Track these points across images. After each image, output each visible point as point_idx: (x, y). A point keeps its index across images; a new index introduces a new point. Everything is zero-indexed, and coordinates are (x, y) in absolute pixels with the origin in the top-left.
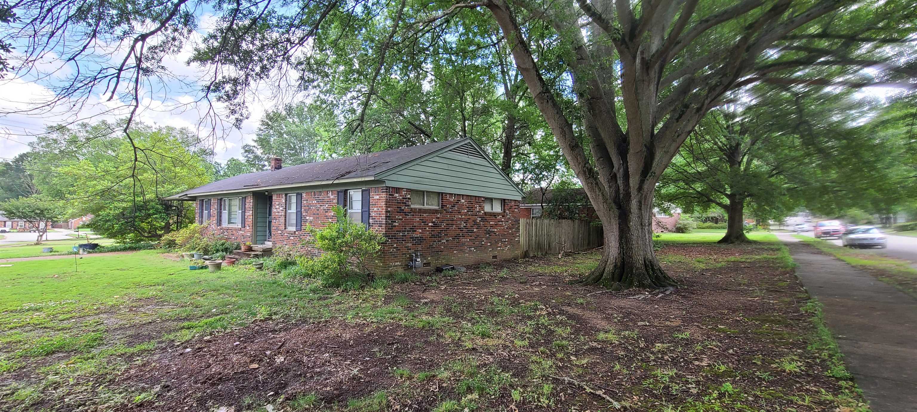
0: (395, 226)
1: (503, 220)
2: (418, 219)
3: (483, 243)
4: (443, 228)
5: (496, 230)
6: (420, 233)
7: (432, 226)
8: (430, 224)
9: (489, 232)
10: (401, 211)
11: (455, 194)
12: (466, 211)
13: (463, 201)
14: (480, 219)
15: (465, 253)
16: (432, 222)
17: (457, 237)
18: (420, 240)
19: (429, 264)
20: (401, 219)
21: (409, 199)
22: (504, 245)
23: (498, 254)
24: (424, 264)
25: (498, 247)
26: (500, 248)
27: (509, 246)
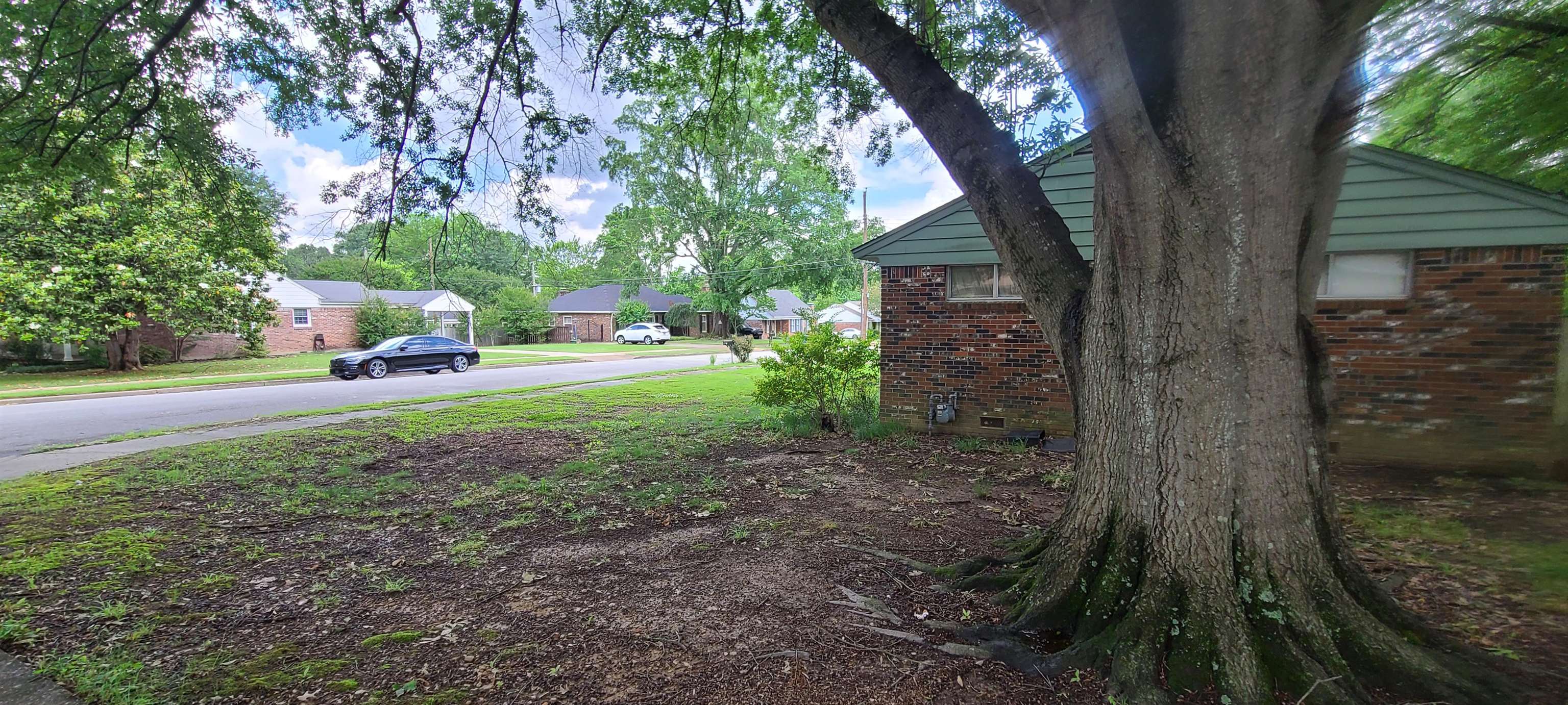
0: (903, 339)
1: (1391, 324)
2: (965, 326)
6: (970, 354)
7: (1007, 340)
8: (1003, 336)
10: (918, 310)
16: (1009, 332)
18: (971, 369)
19: (998, 422)
20: (919, 326)
21: (938, 285)
22: (1394, 413)
23: (1346, 438)
24: (983, 419)
25: (1349, 416)
26: (1362, 422)
27: (1438, 421)
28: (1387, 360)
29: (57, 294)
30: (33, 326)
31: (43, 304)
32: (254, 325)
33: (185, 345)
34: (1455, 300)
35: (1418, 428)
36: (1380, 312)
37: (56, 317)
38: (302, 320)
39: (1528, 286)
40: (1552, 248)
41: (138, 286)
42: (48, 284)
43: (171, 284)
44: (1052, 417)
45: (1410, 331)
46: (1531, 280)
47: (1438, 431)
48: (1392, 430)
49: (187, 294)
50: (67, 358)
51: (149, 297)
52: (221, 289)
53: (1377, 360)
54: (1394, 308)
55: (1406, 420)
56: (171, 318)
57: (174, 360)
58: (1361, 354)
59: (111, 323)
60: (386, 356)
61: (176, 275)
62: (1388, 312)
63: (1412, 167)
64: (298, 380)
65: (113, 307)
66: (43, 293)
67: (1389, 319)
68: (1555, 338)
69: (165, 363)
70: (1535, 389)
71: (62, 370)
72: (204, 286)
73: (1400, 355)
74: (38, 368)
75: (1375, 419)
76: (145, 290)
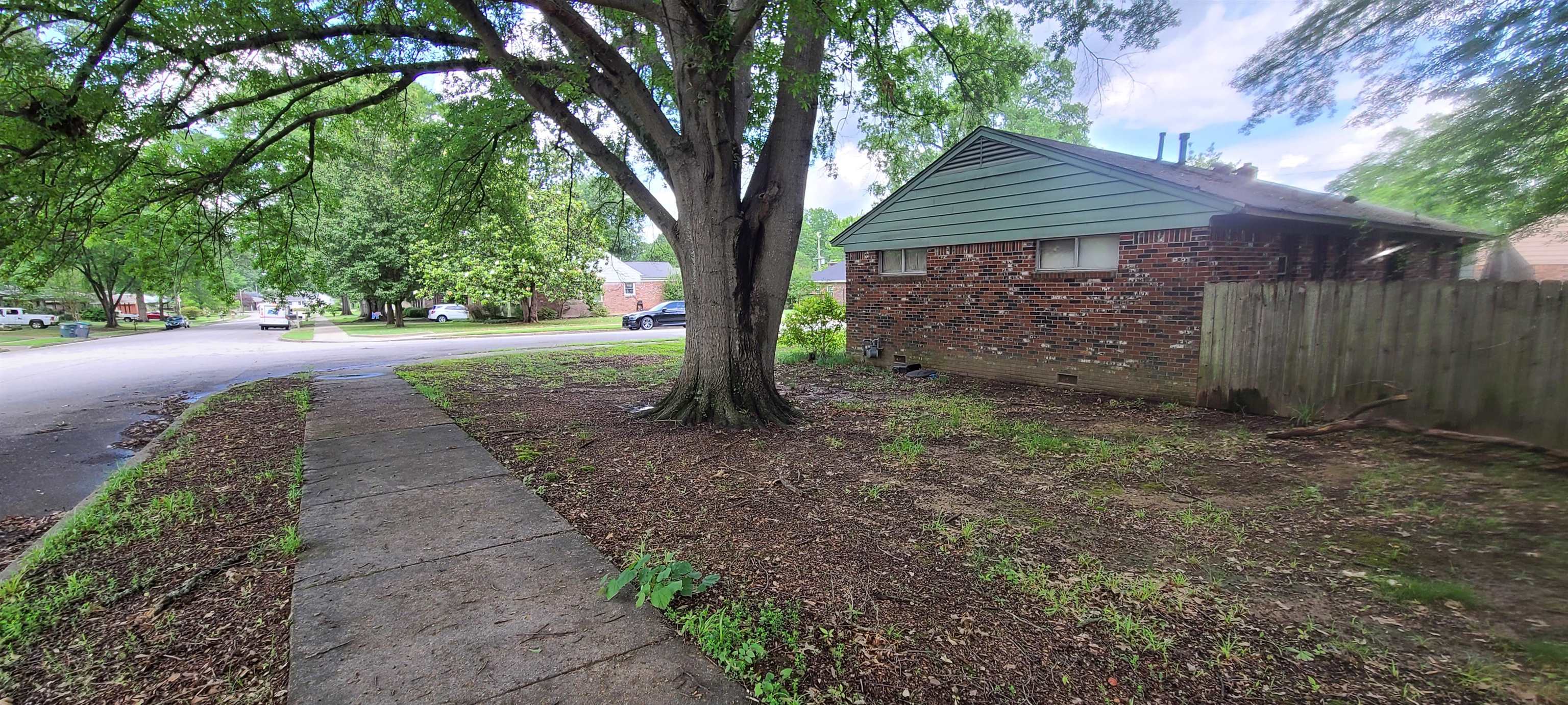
0: (856, 301)
1: (1105, 289)
2: (886, 292)
3: (1025, 340)
4: (926, 306)
5: (1072, 315)
6: (889, 311)
7: (906, 302)
8: (904, 299)
9: (1048, 320)
10: (864, 282)
11: (951, 247)
12: (976, 274)
13: (970, 256)
14: (1017, 289)
15: (975, 354)
16: (907, 296)
17: (956, 321)
18: (888, 322)
19: (902, 359)
20: (863, 292)
21: (873, 264)
22: (1107, 355)
23: (1081, 373)
24: (896, 356)
25: (1082, 357)
26: (1089, 361)
27: (1131, 361)
28: (1103, 316)
29: (497, 277)
30: (487, 296)
31: (491, 283)
32: (591, 294)
33: (564, 307)
34: (1141, 271)
35: (1120, 366)
36: (1098, 281)
37: (496, 291)
38: (630, 290)
39: (1183, 259)
40: (1199, 230)
41: (531, 272)
42: (492, 272)
43: (546, 270)
44: (928, 355)
45: (1115, 294)
46: (1186, 255)
47: (1131, 368)
48: (1106, 367)
49: (553, 275)
50: (509, 315)
51: (536, 278)
52: (571, 272)
53: (1099, 316)
54: (1106, 277)
55: (1113, 360)
56: (547, 290)
57: (559, 317)
58: (1088, 311)
59: (519, 294)
60: (653, 315)
61: (548, 264)
62: (1103, 280)
63: (1113, 173)
64: (607, 330)
65: (521, 284)
66: (490, 277)
67: (1104, 285)
68: (1201, 299)
69: (554, 319)
70: (1188, 337)
71: (506, 322)
72: (561, 270)
73: (1110, 312)
74: (495, 320)
75: (1096, 359)
76: (534, 274)
